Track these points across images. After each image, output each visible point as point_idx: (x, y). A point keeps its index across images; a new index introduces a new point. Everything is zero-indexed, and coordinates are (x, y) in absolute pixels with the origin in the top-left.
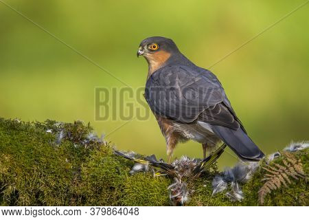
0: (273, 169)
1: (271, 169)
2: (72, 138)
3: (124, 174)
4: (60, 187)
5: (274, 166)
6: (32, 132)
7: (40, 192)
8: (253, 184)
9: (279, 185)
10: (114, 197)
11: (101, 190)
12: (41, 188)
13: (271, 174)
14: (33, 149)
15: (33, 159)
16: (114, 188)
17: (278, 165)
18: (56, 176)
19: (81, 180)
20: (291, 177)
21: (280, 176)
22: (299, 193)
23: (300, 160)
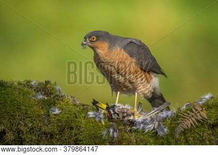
0: (186, 114)
1: (183, 115)
2: (43, 93)
3: (80, 118)
4: (35, 127)
5: (186, 112)
6: (15, 88)
7: (21, 130)
8: (171, 125)
9: (189, 126)
10: (73, 134)
11: (64, 129)
12: (22, 128)
13: (183, 118)
14: (16, 100)
15: (16, 107)
16: (73, 128)
17: (189, 112)
18: (32, 119)
19: (49, 123)
20: (198, 121)
21: (190, 119)
22: (203, 131)
23: (204, 109)
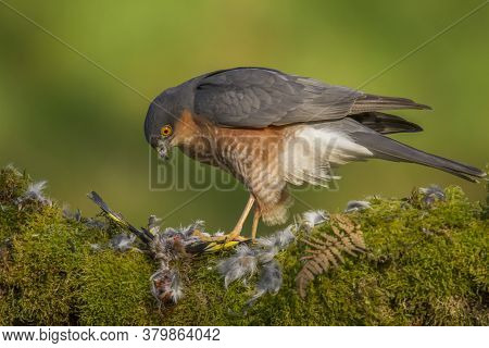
0: (317, 241)
1: (314, 242)
3: (82, 251)
5: (318, 236)
8: (285, 265)
9: (326, 266)
10: (67, 288)
11: (45, 277)
13: (313, 248)
16: (66, 274)
17: (324, 235)
20: (345, 254)
21: (328, 252)
22: (358, 277)
23: (359, 227)
